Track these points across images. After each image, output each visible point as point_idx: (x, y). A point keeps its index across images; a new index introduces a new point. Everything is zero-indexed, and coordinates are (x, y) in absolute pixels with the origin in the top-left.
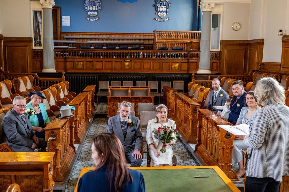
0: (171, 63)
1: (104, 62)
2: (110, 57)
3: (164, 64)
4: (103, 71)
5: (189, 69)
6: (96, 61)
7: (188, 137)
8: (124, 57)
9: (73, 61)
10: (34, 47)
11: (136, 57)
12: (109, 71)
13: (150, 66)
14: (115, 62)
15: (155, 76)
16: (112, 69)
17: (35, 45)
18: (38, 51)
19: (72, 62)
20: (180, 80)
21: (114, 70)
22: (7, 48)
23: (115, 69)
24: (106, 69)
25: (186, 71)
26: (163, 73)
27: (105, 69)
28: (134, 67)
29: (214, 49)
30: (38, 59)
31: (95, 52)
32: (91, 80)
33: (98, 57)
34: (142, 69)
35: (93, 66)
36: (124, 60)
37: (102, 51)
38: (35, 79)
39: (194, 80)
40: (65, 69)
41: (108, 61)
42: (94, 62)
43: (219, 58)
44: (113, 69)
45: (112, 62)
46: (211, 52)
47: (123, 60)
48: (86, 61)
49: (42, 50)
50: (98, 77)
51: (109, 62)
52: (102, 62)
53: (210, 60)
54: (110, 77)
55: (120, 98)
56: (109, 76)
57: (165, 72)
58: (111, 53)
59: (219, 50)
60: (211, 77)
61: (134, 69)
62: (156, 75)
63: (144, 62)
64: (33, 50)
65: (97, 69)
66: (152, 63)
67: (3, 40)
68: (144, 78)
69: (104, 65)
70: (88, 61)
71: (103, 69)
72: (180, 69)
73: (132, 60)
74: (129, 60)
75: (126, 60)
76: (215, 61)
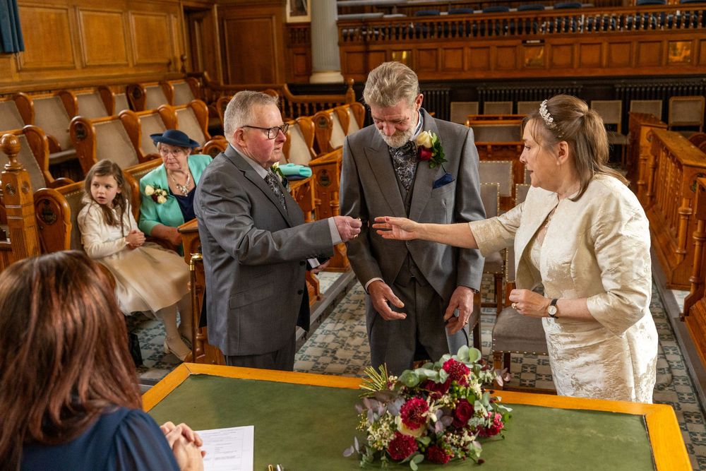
0: (665, 43)
1: (467, 51)
2: (483, 34)
3: (643, 47)
4: (464, 76)
6: (445, 49)
7: (671, 268)
8: (524, 33)
9: (384, 51)
10: (290, 19)
11: (559, 30)
12: (479, 75)
13: (601, 56)
14: (498, 47)
15: (613, 85)
16: (489, 69)
17: (292, 14)
18: (299, 27)
19: (383, 54)
20: (693, 93)
21: (495, 70)
22: (227, 24)
23: (498, 67)
24: (472, 68)
26: (640, 74)
27: (469, 70)
28: (551, 60)
30: (301, 50)
32: (431, 101)
33: (450, 36)
34: (575, 66)
35: (437, 61)
36: (524, 42)
37: (460, 19)
38: (283, 100)
40: (366, 71)
41: (477, 46)
42: (440, 50)
44: (493, 67)
45: (488, 47)
47: (520, 41)
48: (420, 50)
49: (309, 24)
50: (449, 91)
51: (482, 50)
52: (462, 48)
54: (482, 91)
55: (489, 147)
56: (480, 89)
57: (645, 72)
58: (486, 22)
61: (553, 65)
62: (617, 81)
63: (582, 44)
64: (289, 25)
65: (446, 70)
66: (605, 45)
69: (466, 59)
70: (423, 50)
71: (463, 68)
72: (695, 62)
73: (546, 40)
74: (538, 41)
75: (528, 42)
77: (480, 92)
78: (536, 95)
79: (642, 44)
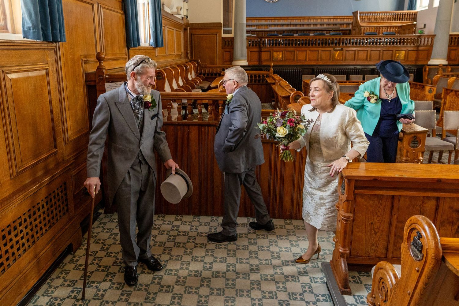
0: (394, 51)
1: (308, 52)
2: (316, 45)
4: (306, 63)
5: (417, 59)
6: (298, 51)
8: (334, 45)
9: (270, 51)
10: (223, 35)
11: (349, 44)
12: (313, 63)
13: (367, 55)
14: (322, 51)
16: (318, 60)
17: (224, 33)
18: (228, 39)
19: (269, 53)
21: (320, 61)
22: (194, 36)
24: (310, 60)
25: (414, 62)
27: (308, 61)
28: (345, 57)
29: (453, 31)
30: (228, 50)
31: (291, 40)
32: (293, 75)
34: (356, 60)
35: (294, 56)
36: (334, 49)
39: (442, 72)
40: (260, 60)
41: (313, 50)
42: (296, 51)
44: (319, 59)
45: (319, 51)
46: (450, 35)
47: (332, 49)
48: (286, 51)
49: (233, 38)
50: (301, 70)
51: (315, 52)
52: (306, 51)
53: (449, 46)
54: (317, 70)
56: (315, 69)
61: (346, 60)
63: (359, 51)
64: (223, 38)
65: (298, 61)
67: (189, 26)
68: (360, 71)
69: (308, 56)
70: (288, 51)
71: (306, 59)
72: (406, 59)
73: (344, 49)
74: (340, 49)
75: (336, 49)
76: (454, 48)
77: (315, 71)
78: (347, 73)
79: (384, 51)
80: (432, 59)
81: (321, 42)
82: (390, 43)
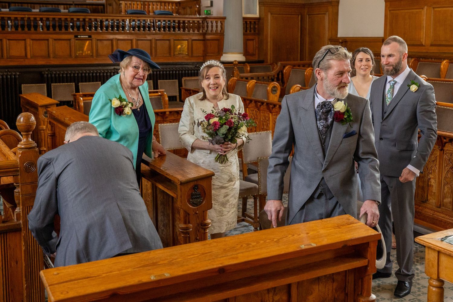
0: (172, 41)
1: (28, 41)
3: (159, 43)
4: (27, 63)
5: (205, 53)
6: (9, 40)
8: (76, 29)
11: (101, 29)
12: (41, 62)
14: (55, 40)
16: (49, 57)
21: (53, 58)
23: (55, 57)
24: (34, 57)
27: (31, 58)
28: (97, 50)
29: (247, 13)
32: (3, 84)
36: (76, 36)
39: (238, 72)
41: (38, 38)
42: (4, 40)
43: (257, 32)
44: (52, 55)
45: (48, 40)
46: (244, 19)
47: (73, 36)
50: (19, 75)
51: (41, 42)
52: (25, 40)
53: (244, 34)
56: (45, 73)
59: (257, 16)
60: (250, 68)
61: (98, 54)
65: (11, 58)
69: (28, 48)
71: (26, 56)
72: (190, 54)
73: (93, 36)
74: (87, 37)
75: (79, 37)
76: (250, 37)
77: (46, 76)
79: (157, 41)
80: (225, 53)
81: (51, 24)
82: (164, 28)
